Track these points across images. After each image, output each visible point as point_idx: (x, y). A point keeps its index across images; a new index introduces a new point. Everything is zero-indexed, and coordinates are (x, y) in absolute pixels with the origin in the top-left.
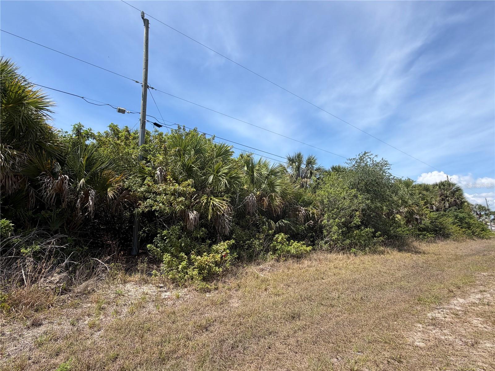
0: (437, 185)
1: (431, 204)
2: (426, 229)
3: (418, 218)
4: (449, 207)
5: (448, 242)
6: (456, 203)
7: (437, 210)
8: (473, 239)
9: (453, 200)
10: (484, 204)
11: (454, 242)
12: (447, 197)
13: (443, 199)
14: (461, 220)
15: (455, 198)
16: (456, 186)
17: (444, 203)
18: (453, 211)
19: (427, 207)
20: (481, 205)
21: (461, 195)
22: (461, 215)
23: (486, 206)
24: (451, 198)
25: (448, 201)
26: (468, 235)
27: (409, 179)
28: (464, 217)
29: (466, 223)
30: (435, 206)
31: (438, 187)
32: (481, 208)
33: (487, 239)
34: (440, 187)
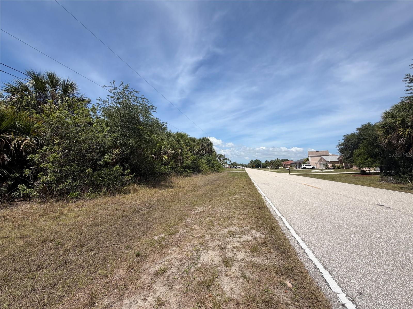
0: (201, 139)
1: (194, 150)
2: (187, 167)
3: (181, 159)
4: (206, 153)
5: (200, 175)
6: (209, 151)
7: (197, 154)
8: (214, 173)
9: (207, 149)
10: (223, 154)
11: (202, 175)
12: (205, 147)
13: (203, 148)
14: (210, 161)
15: (209, 148)
16: (210, 141)
17: (203, 151)
18: (206, 156)
19: (191, 152)
20: (221, 155)
21: (212, 147)
22: (210, 158)
23: (224, 155)
24: (207, 148)
25: (205, 150)
26: (212, 170)
27: (186, 134)
28: (211, 160)
29: (212, 163)
30: (196, 152)
31: (201, 141)
32: (221, 156)
33: (220, 172)
34: (202, 141)
